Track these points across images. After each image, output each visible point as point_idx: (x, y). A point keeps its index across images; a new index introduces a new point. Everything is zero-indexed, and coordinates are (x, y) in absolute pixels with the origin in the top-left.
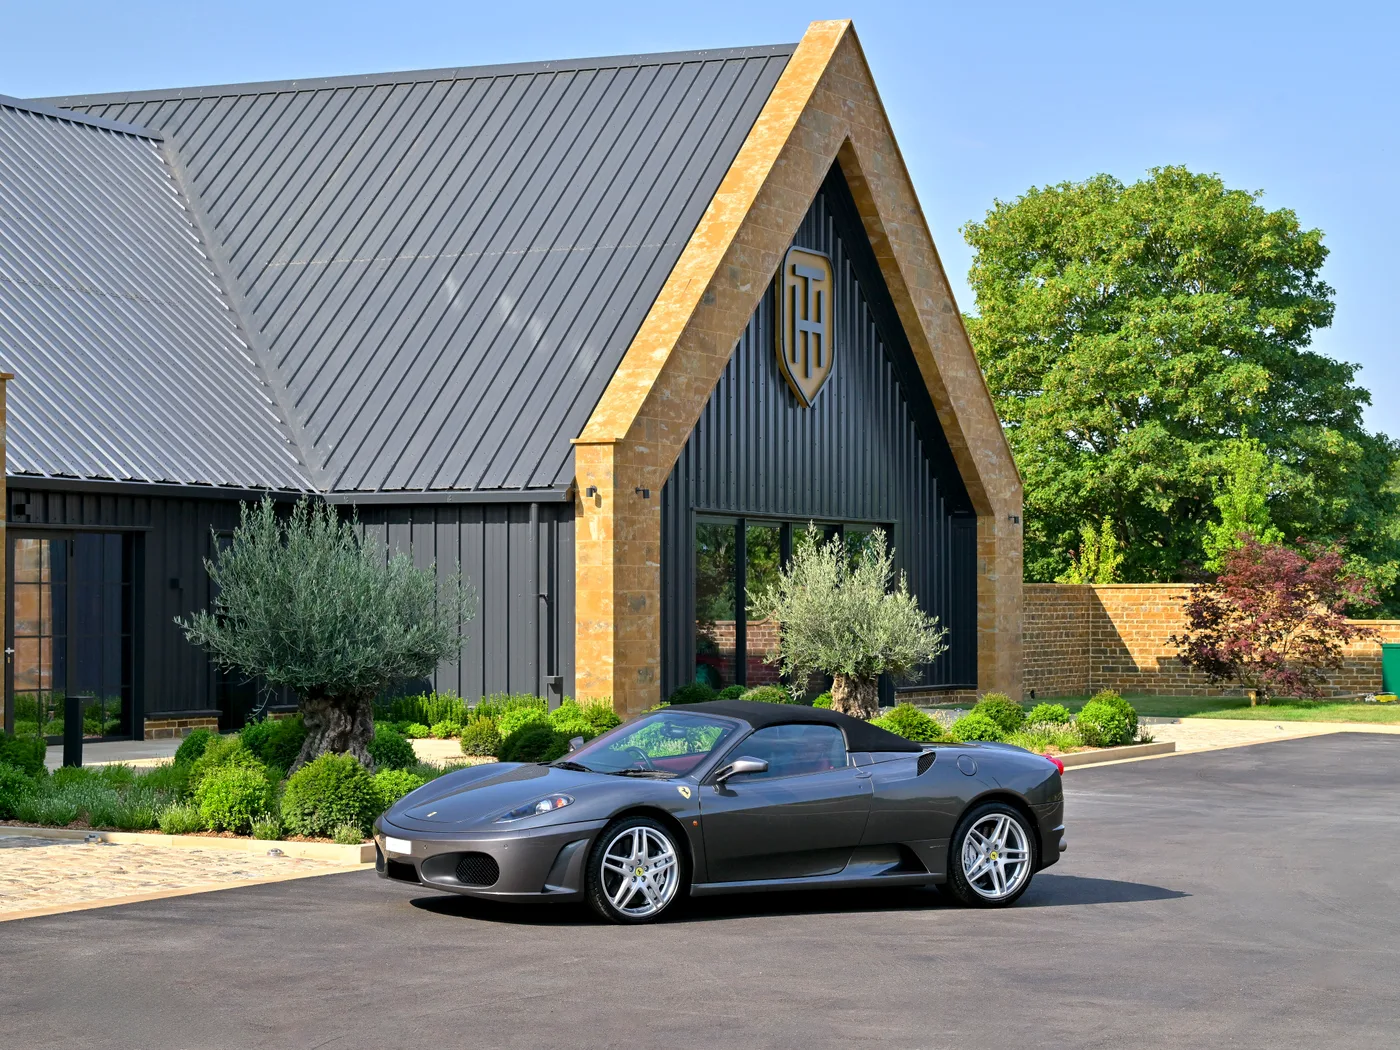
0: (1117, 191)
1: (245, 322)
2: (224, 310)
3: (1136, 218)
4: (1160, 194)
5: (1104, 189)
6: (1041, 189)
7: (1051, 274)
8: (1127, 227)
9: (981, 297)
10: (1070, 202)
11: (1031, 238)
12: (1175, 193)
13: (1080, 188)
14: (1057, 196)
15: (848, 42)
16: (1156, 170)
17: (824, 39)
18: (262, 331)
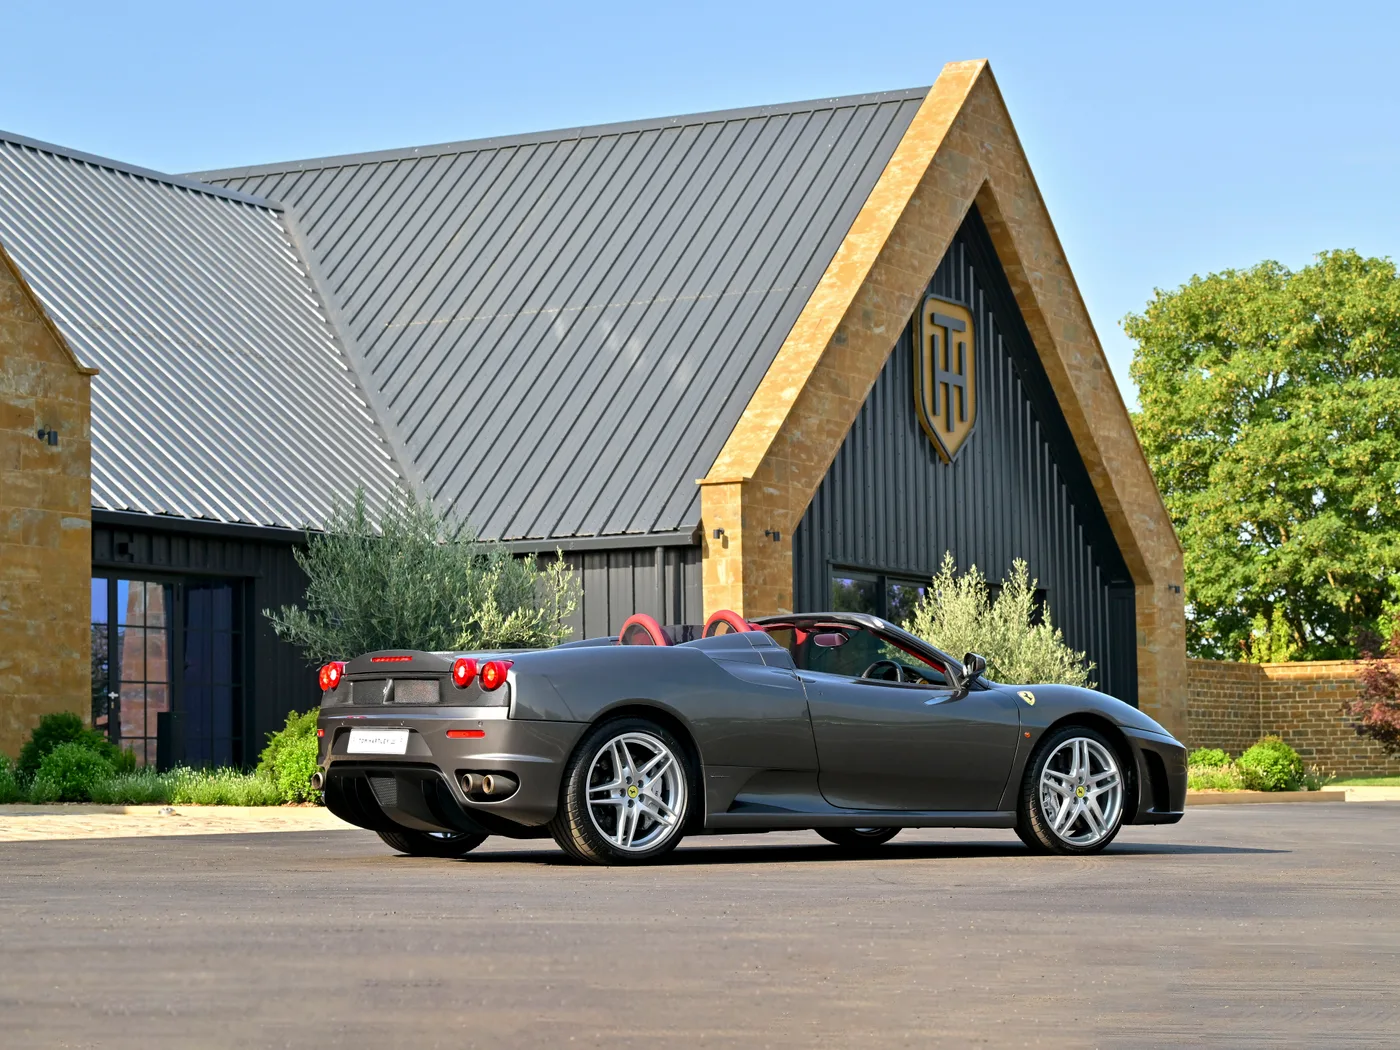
0: (1285, 278)
1: (363, 382)
2: (343, 370)
3: (1305, 301)
4: (1329, 278)
5: (1269, 276)
6: (1204, 278)
7: (1216, 362)
8: (1296, 311)
9: (1144, 392)
10: (1235, 290)
11: (1195, 325)
12: (1343, 276)
13: (1244, 274)
14: (1219, 282)
15: (985, 83)
16: (1324, 254)
17: (960, 79)
18: (381, 390)
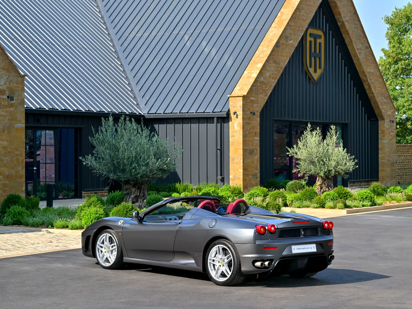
1: (120, 55)
2: (113, 51)
9: (390, 42)
11: (408, 20)
18: (126, 58)
